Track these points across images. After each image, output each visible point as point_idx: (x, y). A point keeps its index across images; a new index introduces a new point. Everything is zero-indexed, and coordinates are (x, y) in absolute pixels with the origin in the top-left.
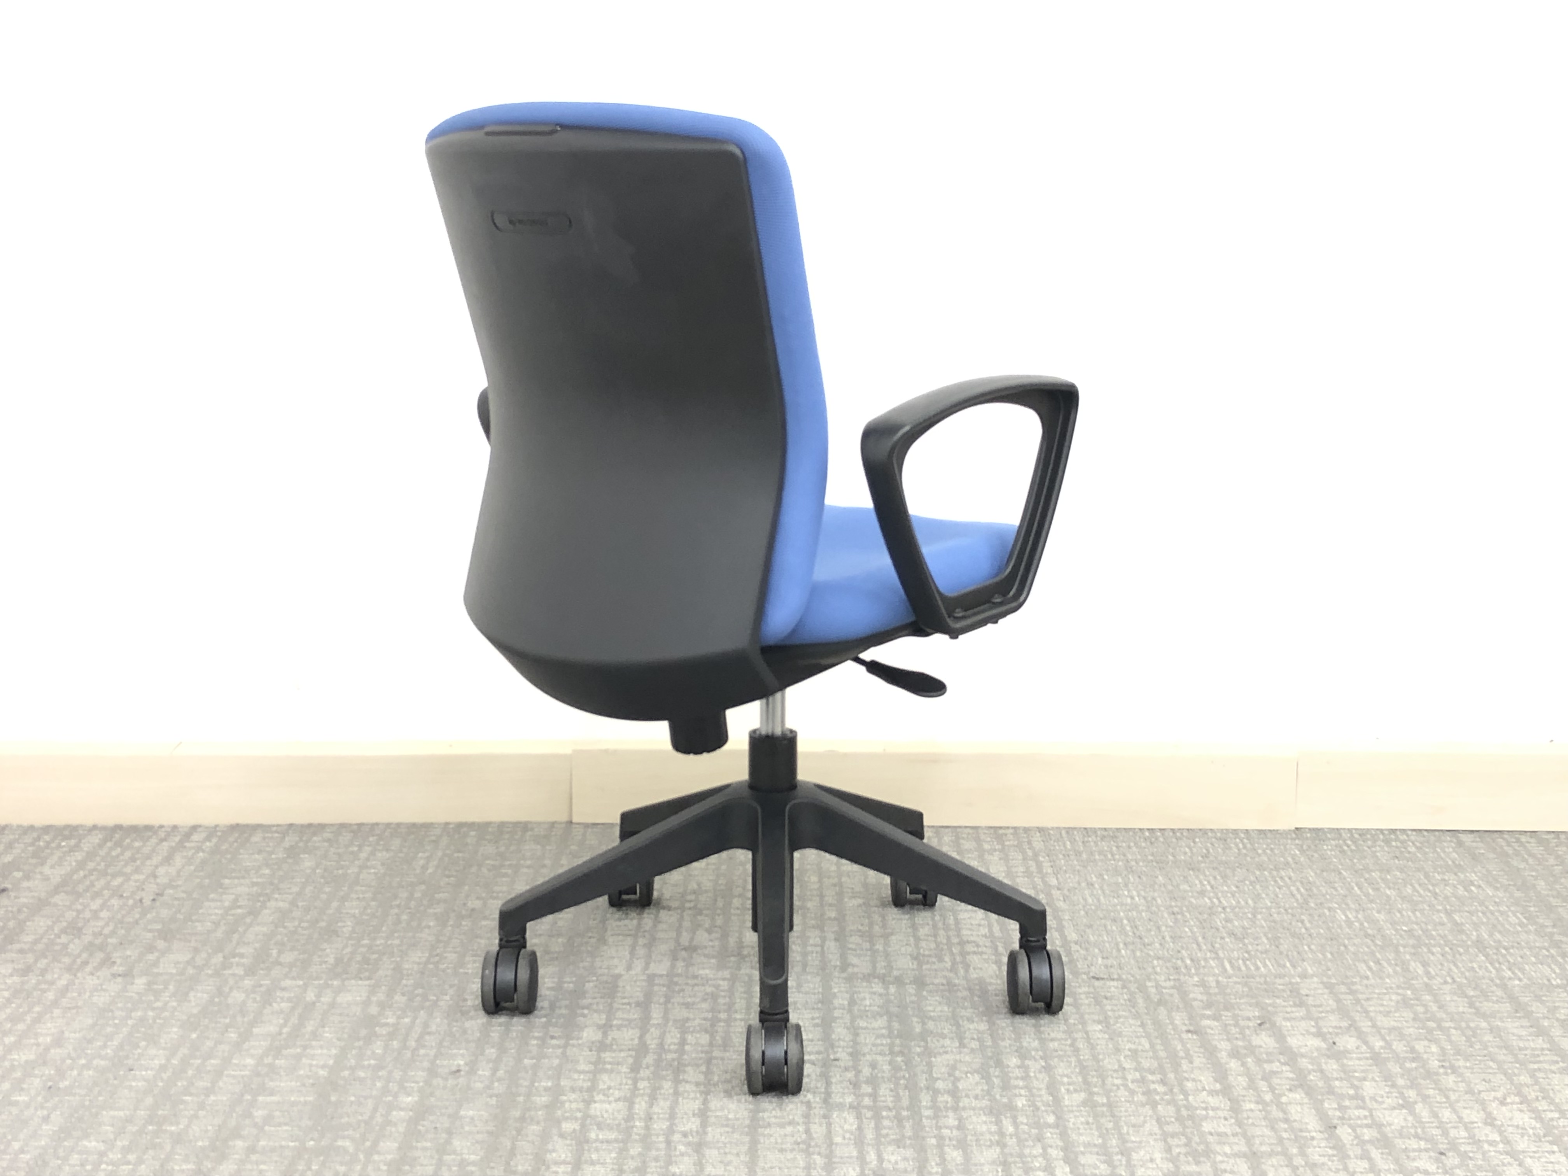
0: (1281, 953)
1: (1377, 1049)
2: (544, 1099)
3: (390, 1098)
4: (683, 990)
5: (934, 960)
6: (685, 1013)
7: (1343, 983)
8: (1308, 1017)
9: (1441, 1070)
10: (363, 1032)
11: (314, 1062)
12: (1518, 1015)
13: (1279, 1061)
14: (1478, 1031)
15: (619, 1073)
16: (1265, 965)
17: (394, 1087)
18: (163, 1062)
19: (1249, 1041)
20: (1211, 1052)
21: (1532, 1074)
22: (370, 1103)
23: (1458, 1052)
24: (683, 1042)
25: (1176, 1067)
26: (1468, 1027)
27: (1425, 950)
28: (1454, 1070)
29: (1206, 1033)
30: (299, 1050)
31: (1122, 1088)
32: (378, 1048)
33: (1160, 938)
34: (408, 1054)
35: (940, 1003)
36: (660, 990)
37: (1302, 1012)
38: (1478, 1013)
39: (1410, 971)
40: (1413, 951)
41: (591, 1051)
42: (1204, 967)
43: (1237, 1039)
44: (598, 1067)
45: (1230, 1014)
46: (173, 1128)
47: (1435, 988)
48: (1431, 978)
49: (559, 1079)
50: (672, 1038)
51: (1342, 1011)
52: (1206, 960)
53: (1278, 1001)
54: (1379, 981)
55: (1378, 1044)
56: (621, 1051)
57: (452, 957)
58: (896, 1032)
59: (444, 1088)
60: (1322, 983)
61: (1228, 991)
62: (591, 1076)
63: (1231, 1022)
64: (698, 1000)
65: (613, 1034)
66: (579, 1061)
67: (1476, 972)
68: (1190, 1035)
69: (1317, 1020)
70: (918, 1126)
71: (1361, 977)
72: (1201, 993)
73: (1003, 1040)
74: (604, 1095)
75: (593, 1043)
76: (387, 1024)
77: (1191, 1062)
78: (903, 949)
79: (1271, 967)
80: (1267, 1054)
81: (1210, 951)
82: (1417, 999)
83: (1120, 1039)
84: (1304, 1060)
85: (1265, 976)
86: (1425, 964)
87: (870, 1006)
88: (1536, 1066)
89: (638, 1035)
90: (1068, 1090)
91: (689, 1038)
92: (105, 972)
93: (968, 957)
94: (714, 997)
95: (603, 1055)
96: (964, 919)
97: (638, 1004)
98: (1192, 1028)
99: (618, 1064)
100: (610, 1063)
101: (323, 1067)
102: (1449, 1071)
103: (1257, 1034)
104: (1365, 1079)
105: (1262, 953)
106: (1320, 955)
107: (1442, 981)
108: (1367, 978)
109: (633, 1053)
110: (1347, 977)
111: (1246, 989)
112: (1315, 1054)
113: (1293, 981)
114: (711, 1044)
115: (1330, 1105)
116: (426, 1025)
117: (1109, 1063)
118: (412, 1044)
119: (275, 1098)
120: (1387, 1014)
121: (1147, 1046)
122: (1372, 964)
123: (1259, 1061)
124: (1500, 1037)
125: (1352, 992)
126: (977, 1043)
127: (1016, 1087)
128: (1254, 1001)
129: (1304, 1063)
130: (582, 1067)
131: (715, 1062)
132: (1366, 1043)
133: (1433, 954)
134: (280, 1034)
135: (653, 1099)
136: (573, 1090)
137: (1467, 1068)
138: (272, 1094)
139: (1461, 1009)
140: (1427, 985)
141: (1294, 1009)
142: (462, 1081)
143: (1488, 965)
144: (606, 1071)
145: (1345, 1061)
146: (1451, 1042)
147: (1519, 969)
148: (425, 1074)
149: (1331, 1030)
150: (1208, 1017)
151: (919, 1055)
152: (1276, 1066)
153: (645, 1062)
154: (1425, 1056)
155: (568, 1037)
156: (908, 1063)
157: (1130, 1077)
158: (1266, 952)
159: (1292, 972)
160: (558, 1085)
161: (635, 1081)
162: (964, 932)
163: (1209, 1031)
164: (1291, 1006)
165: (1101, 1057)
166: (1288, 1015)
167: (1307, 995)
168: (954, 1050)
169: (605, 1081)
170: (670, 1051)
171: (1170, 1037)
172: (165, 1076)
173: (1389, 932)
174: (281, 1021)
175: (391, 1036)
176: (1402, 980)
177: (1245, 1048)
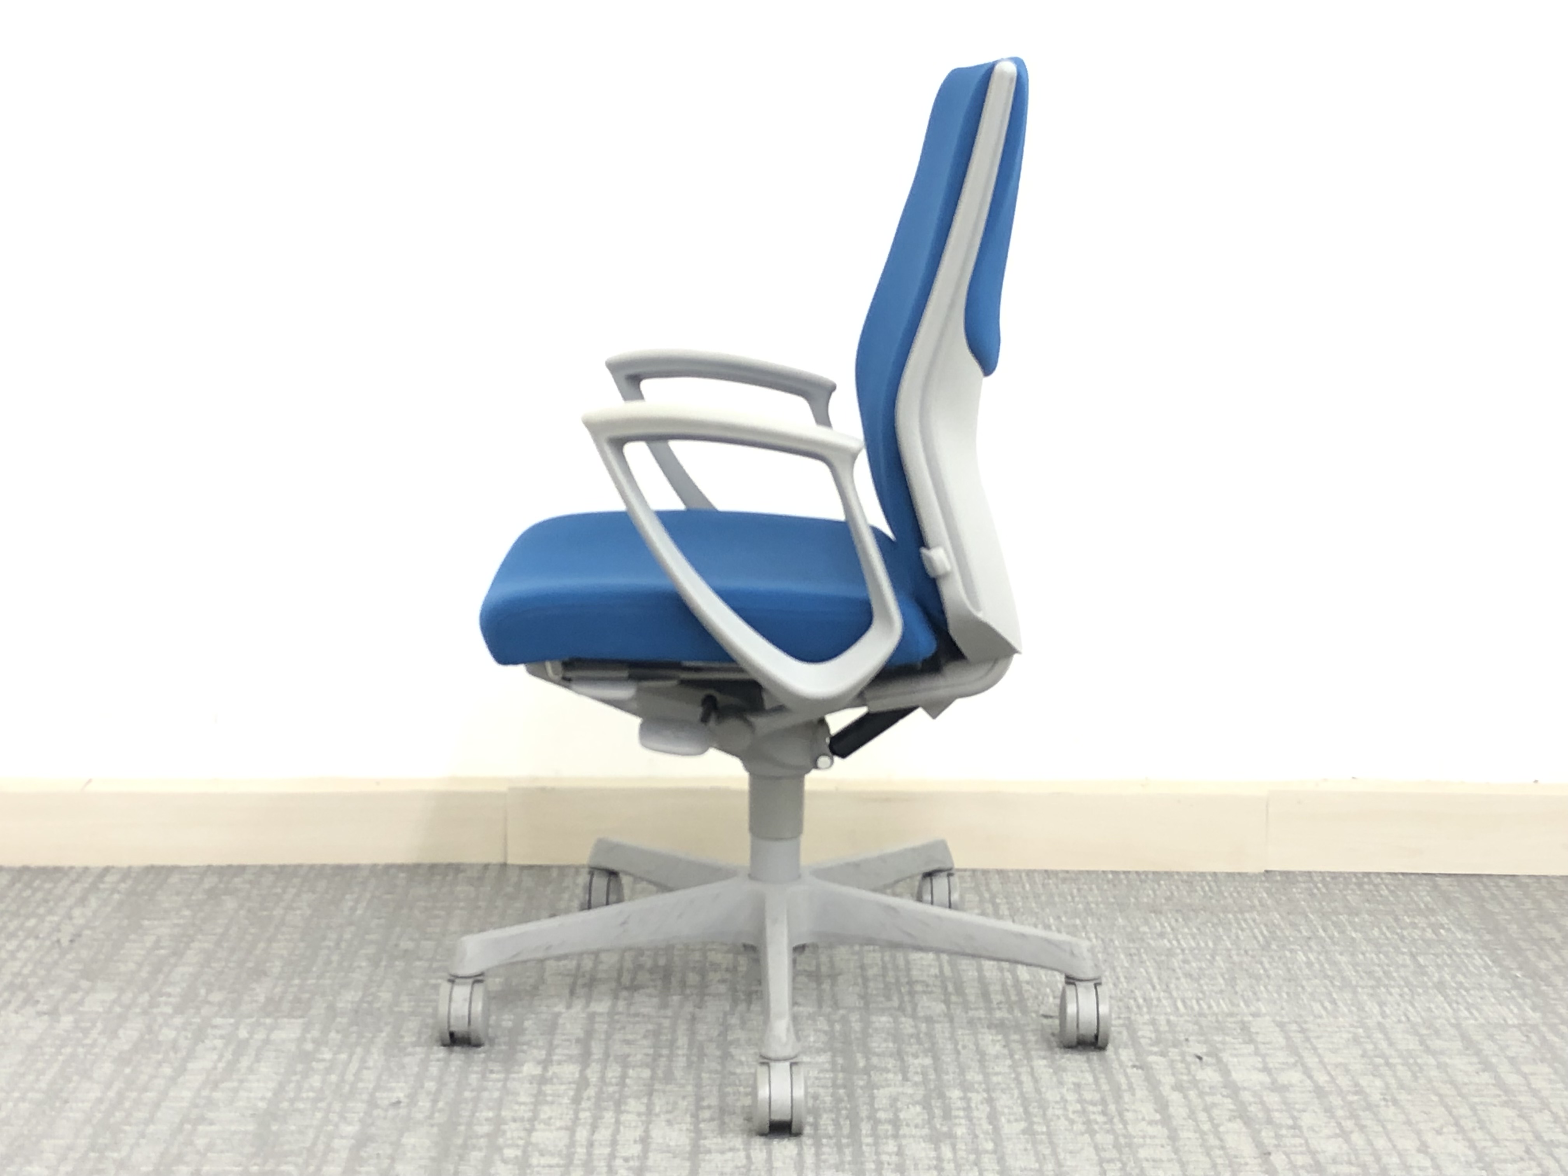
0: (1236, 993)
1: (1321, 1084)
2: (486, 1129)
3: (330, 1128)
4: (624, 1028)
5: (882, 999)
6: (626, 1049)
7: (1296, 1022)
8: (1257, 1053)
9: (1383, 1103)
10: (300, 1067)
11: (252, 1095)
12: (1468, 1052)
13: (1221, 1094)
14: (1425, 1068)
15: (560, 1104)
16: (1218, 1004)
17: (334, 1117)
18: (99, 1094)
19: (1194, 1077)
20: (1153, 1084)
21: (1473, 1108)
22: (311, 1134)
23: (1401, 1086)
24: (624, 1076)
25: (1118, 1099)
26: (1416, 1063)
27: (1383, 990)
28: (1395, 1102)
29: (1152, 1068)
30: (235, 1084)
31: (1062, 1119)
32: (316, 1081)
33: (1114, 978)
34: (347, 1088)
35: (886, 1040)
36: (601, 1027)
37: (1251, 1048)
38: (1428, 1050)
39: (1363, 1010)
40: (1371, 991)
41: (531, 1083)
42: (1157, 1006)
43: (1182, 1074)
44: (539, 1099)
45: (1176, 1050)
46: (115, 1155)
47: (1387, 1026)
48: (1384, 1015)
49: (500, 1109)
50: (613, 1072)
51: (1292, 1049)
52: (1159, 1000)
53: (1227, 1039)
54: (1332, 1019)
55: (1322, 1078)
56: (562, 1084)
57: (386, 996)
58: (839, 1066)
59: (385, 1118)
60: (1274, 1021)
61: (1179, 1029)
62: (532, 1107)
63: (1179, 1058)
64: (639, 1037)
65: (553, 1069)
66: (518, 1094)
67: (1432, 1011)
68: (1135, 1069)
69: (1264, 1056)
70: (858, 1154)
71: (1315, 1017)
72: (1150, 1031)
73: (947, 1073)
74: (545, 1124)
75: (533, 1076)
76: (323, 1060)
77: (1133, 1095)
78: (851, 989)
79: (1224, 1006)
80: (1210, 1088)
81: (1164, 991)
82: (1369, 1037)
83: (1064, 1074)
84: (1246, 1092)
85: (1216, 1015)
86: (1381, 1004)
87: (815, 1042)
88: (1476, 1100)
89: (579, 1069)
90: (1009, 1121)
91: (631, 1072)
92: (30, 1010)
93: (917, 997)
94: (657, 1033)
95: (544, 1088)
96: (914, 960)
97: (578, 1041)
98: (1137, 1064)
99: (559, 1096)
100: (551, 1095)
101: (263, 1099)
102: (1390, 1103)
103: (1203, 1069)
104: (1304, 1111)
105: (1216, 993)
106: (1275, 995)
107: (1395, 1019)
108: (1321, 1017)
109: (573, 1086)
110: (1300, 1016)
111: (1196, 1027)
112: (1258, 1087)
113: (1246, 1019)
114: (652, 1078)
115: (1267, 1136)
116: (363, 1060)
117: (1051, 1095)
118: (350, 1077)
119: (214, 1128)
120: (1334, 1051)
121: (1090, 1079)
122: (1327, 1004)
123: (1201, 1094)
124: (1447, 1072)
125: (1303, 1031)
126: (921, 1076)
127: (956, 1117)
128: (1202, 1038)
129: (1246, 1096)
130: (523, 1098)
131: (655, 1094)
132: (1310, 1077)
133: (1391, 994)
134: (215, 1068)
135: (594, 1128)
136: (514, 1120)
137: (1408, 1101)
138: (212, 1123)
139: (1411, 1047)
140: (1379, 1024)
141: (1243, 1046)
142: (403, 1111)
143: (1446, 1005)
144: (547, 1102)
145: (1287, 1094)
146: (1395, 1076)
147: (1477, 1009)
148: (364, 1106)
149: (1277, 1066)
150: (1155, 1054)
151: (861, 1088)
152: (1218, 1099)
153: (585, 1095)
154: (1368, 1090)
155: (508, 1071)
156: (851, 1096)
157: (1070, 1108)
158: (1221, 992)
159: (1246, 1010)
160: (498, 1116)
161: (576, 1113)
162: (915, 973)
163: (1154, 1066)
164: (1240, 1043)
165: (1043, 1090)
166: (1235, 1052)
167: (1257, 1033)
168: (897, 1083)
169: (546, 1112)
170: (611, 1084)
171: (1114, 1071)
172: (103, 1107)
173: (1349, 973)
174: (215, 1057)
175: (329, 1071)
176: (1356, 1018)
177: (1189, 1082)
